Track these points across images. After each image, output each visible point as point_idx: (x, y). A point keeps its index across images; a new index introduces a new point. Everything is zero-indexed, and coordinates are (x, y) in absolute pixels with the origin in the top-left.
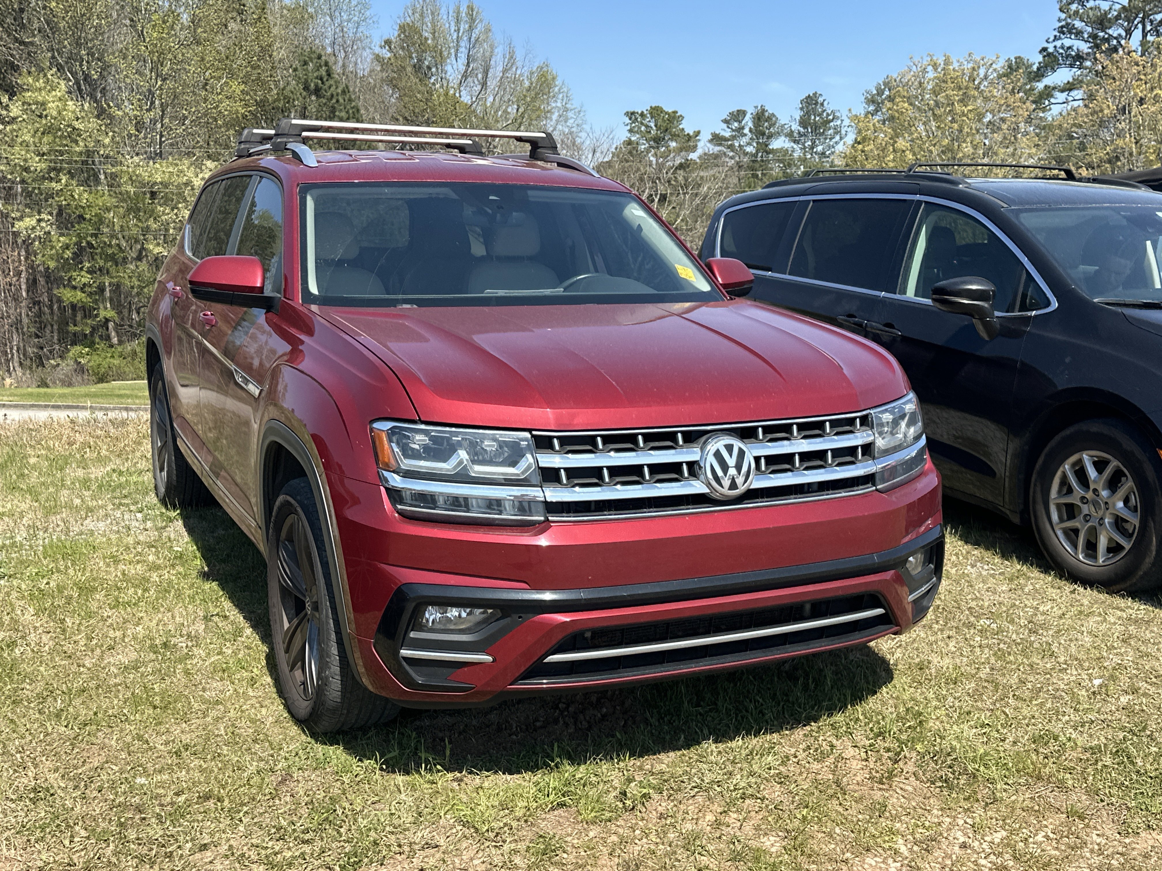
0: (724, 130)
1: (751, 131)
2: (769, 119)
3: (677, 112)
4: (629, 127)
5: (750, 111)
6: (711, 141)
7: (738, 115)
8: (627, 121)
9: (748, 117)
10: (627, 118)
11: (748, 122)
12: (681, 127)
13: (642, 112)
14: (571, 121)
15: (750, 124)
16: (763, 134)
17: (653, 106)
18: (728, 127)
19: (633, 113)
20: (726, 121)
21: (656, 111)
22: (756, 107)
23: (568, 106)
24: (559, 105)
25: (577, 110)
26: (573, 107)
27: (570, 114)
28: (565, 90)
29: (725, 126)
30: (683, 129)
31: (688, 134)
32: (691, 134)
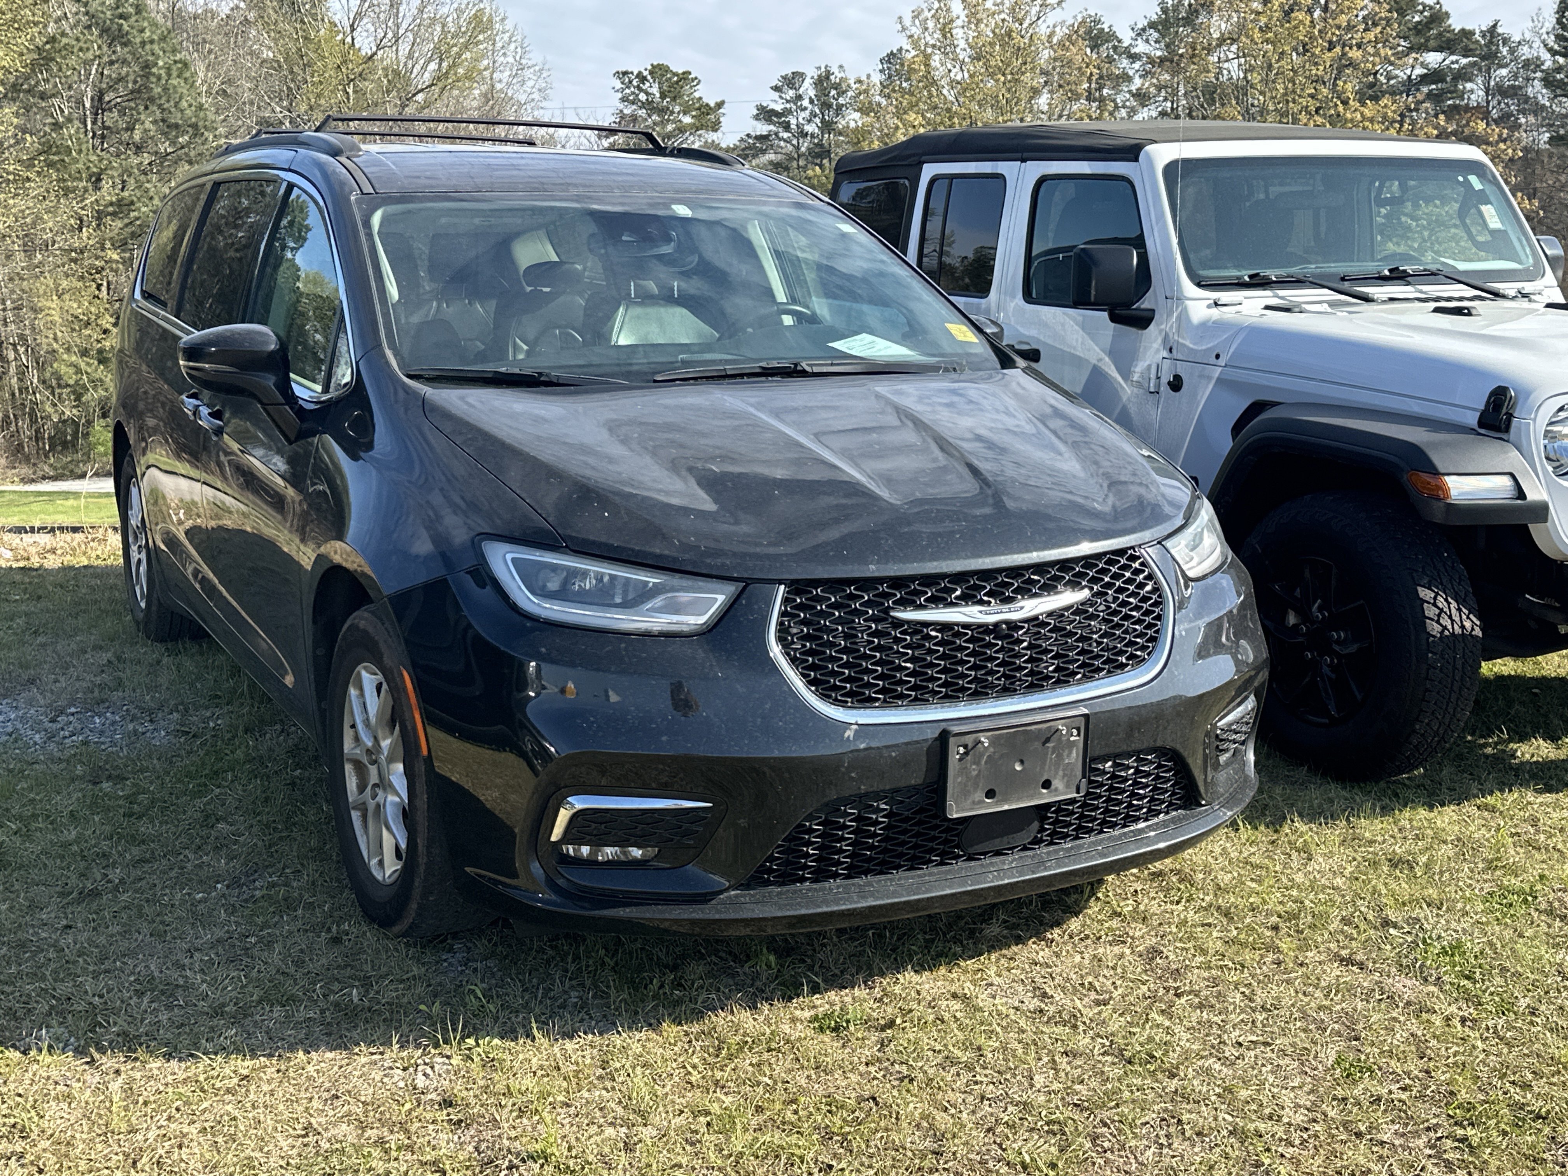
0: (776, 101)
1: (811, 101)
2: (836, 86)
3: (690, 73)
4: (620, 95)
5: (811, 73)
6: (757, 118)
7: (792, 80)
8: (619, 85)
9: (808, 82)
10: (618, 81)
11: (808, 89)
12: (697, 95)
13: (640, 73)
14: (530, 83)
15: (812, 93)
16: (830, 106)
17: (655, 63)
18: (781, 97)
19: (625, 73)
20: (776, 89)
21: (659, 71)
22: (819, 68)
23: (524, 61)
24: (511, 60)
25: (537, 68)
26: (530, 63)
27: (528, 73)
28: (519, 38)
29: (775, 95)
30: (700, 98)
31: (707, 105)
32: (712, 105)
